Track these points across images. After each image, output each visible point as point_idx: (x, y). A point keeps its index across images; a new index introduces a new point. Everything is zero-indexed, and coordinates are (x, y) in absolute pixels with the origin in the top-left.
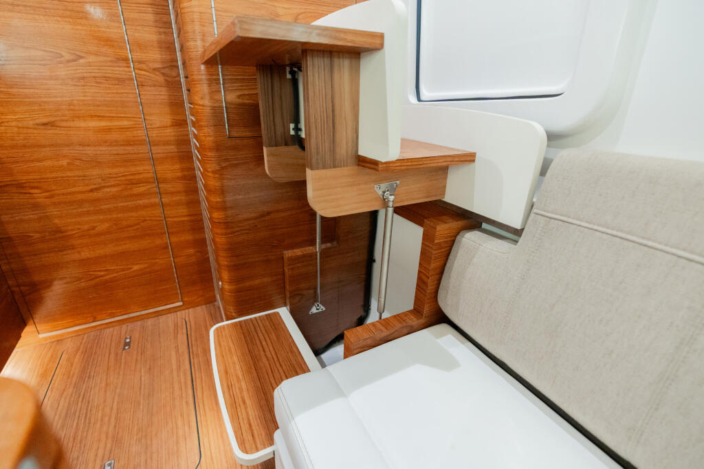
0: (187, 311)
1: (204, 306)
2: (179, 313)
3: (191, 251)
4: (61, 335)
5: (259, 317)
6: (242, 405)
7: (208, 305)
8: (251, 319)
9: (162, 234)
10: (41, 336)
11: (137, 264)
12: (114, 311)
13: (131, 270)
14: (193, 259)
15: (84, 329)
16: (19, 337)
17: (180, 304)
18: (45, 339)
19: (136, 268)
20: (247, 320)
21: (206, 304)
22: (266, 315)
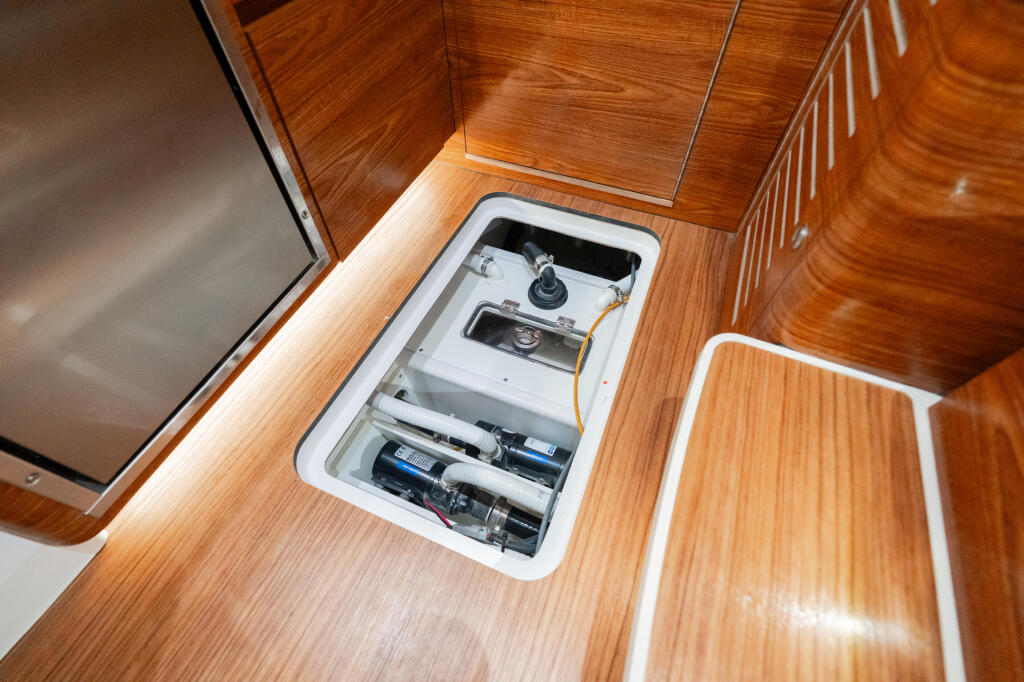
0: (672, 221)
1: (706, 229)
2: (657, 218)
3: (756, 95)
4: (490, 167)
5: (847, 379)
6: (692, 651)
7: (714, 231)
8: (821, 371)
9: (719, 22)
10: (468, 157)
11: (636, 84)
12: (564, 164)
13: (620, 94)
14: (748, 119)
15: (517, 173)
16: (440, 147)
17: (669, 203)
18: (472, 163)
19: (630, 92)
20: (810, 367)
21: (712, 227)
22: (869, 386)
